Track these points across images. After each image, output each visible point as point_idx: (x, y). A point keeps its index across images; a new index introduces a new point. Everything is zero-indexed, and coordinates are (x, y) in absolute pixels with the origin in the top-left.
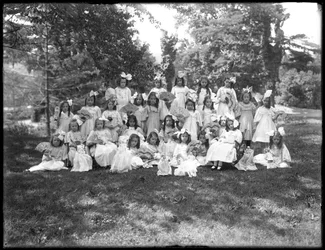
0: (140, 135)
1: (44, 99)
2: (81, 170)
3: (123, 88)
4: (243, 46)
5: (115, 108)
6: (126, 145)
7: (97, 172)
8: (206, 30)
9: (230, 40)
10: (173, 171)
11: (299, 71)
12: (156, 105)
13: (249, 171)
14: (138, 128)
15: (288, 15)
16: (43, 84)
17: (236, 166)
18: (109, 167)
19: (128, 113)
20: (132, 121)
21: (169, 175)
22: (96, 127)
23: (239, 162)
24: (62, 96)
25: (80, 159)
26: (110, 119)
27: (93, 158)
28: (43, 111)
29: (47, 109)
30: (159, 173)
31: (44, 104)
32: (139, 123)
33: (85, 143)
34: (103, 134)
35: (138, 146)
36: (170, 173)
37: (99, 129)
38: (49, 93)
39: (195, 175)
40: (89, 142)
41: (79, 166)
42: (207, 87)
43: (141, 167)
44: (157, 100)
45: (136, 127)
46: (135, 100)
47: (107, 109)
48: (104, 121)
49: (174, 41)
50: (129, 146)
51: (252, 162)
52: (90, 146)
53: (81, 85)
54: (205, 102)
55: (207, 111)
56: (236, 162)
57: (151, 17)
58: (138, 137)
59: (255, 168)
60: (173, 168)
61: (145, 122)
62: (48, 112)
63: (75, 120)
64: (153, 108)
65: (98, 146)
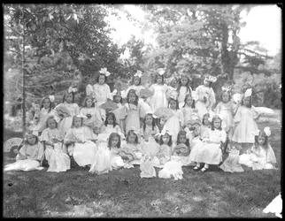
0: (120, 133)
1: (20, 96)
2: (58, 171)
3: (101, 84)
4: (203, 50)
5: (93, 106)
6: (107, 144)
7: (75, 173)
8: (171, 35)
9: (193, 45)
10: (157, 174)
11: (252, 74)
12: (136, 103)
13: (235, 173)
14: (117, 126)
15: (245, 24)
16: (20, 82)
17: (221, 167)
18: (88, 167)
19: (107, 110)
20: (110, 119)
21: (154, 178)
22: (74, 125)
23: (224, 163)
24: (37, 93)
25: (57, 158)
26: (89, 116)
27: (71, 157)
28: (19, 107)
29: (24, 104)
30: (142, 175)
31: (20, 100)
32: (118, 121)
33: (62, 141)
34: (82, 132)
35: (118, 145)
36: (155, 175)
37: (77, 127)
38: (25, 89)
39: (181, 178)
40: (66, 140)
41: (56, 166)
42: (187, 85)
43: (122, 167)
44: (137, 97)
45: (115, 124)
46: (114, 97)
47: (86, 106)
48: (82, 118)
49: (141, 44)
50: (110, 145)
51: (238, 163)
52: (68, 145)
53: (55, 83)
54: (185, 100)
55: (189, 109)
56: (221, 163)
57: (129, 15)
58: (118, 136)
59: (242, 170)
60: (157, 169)
61: (124, 120)
62: (24, 108)
63: (52, 117)
64: (133, 106)
65: (77, 144)
